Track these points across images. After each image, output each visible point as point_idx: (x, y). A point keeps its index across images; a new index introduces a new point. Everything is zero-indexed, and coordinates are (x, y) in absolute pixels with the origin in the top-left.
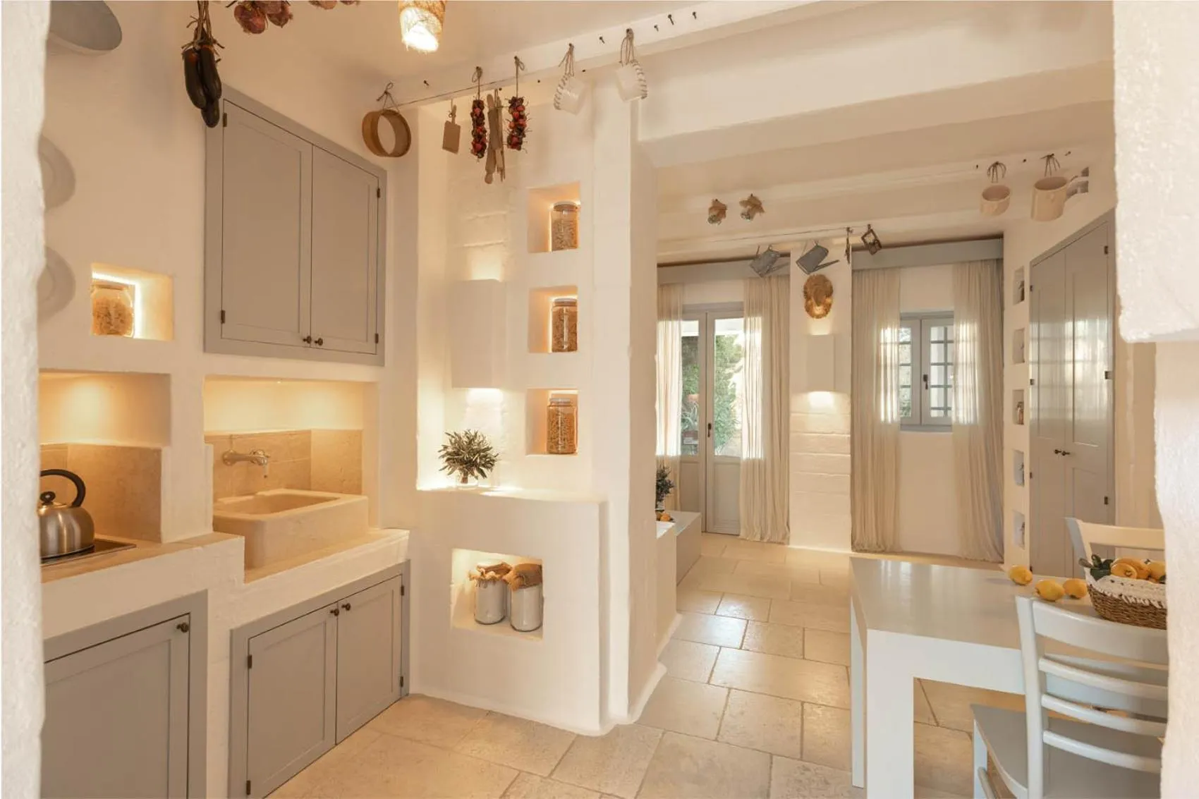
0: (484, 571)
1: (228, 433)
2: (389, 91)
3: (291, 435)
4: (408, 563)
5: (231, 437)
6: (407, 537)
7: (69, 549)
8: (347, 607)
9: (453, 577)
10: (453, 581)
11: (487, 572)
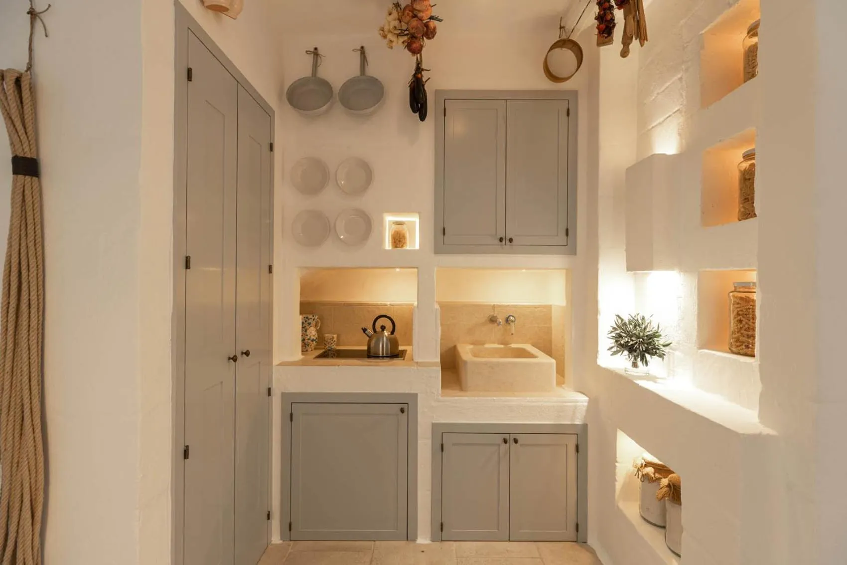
0: (644, 463)
1: (492, 304)
2: (562, 25)
3: (536, 307)
4: (585, 427)
5: (494, 307)
6: (586, 404)
7: (387, 354)
8: (516, 441)
9: (618, 456)
10: (618, 459)
11: (646, 466)
